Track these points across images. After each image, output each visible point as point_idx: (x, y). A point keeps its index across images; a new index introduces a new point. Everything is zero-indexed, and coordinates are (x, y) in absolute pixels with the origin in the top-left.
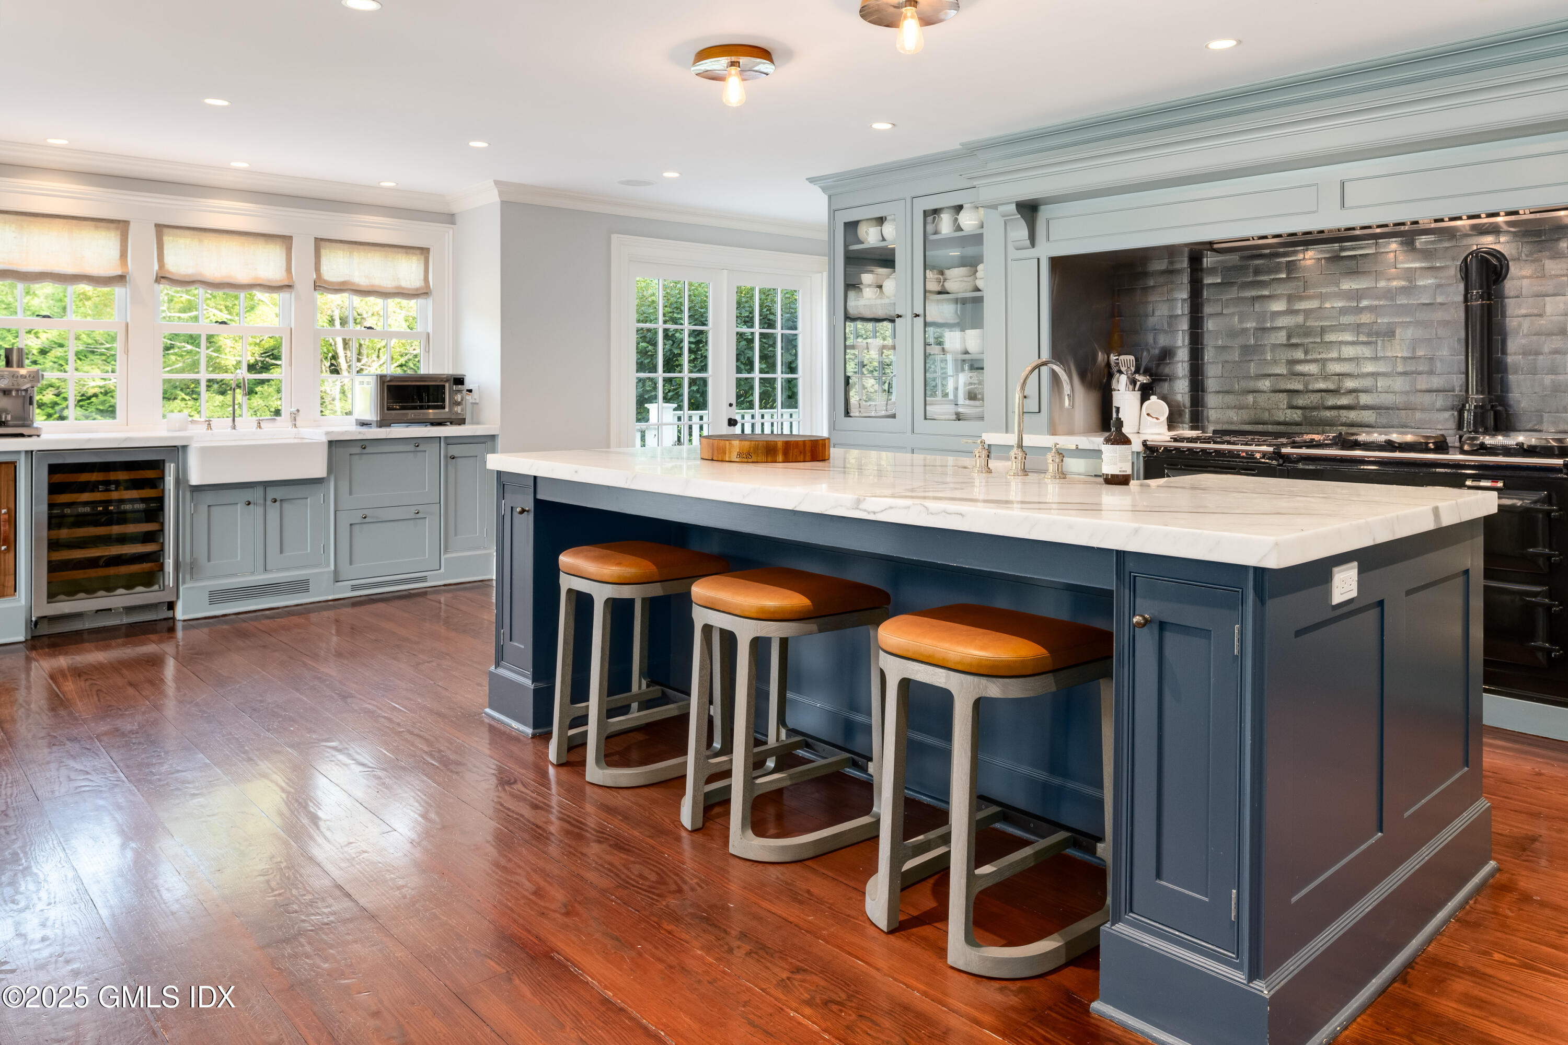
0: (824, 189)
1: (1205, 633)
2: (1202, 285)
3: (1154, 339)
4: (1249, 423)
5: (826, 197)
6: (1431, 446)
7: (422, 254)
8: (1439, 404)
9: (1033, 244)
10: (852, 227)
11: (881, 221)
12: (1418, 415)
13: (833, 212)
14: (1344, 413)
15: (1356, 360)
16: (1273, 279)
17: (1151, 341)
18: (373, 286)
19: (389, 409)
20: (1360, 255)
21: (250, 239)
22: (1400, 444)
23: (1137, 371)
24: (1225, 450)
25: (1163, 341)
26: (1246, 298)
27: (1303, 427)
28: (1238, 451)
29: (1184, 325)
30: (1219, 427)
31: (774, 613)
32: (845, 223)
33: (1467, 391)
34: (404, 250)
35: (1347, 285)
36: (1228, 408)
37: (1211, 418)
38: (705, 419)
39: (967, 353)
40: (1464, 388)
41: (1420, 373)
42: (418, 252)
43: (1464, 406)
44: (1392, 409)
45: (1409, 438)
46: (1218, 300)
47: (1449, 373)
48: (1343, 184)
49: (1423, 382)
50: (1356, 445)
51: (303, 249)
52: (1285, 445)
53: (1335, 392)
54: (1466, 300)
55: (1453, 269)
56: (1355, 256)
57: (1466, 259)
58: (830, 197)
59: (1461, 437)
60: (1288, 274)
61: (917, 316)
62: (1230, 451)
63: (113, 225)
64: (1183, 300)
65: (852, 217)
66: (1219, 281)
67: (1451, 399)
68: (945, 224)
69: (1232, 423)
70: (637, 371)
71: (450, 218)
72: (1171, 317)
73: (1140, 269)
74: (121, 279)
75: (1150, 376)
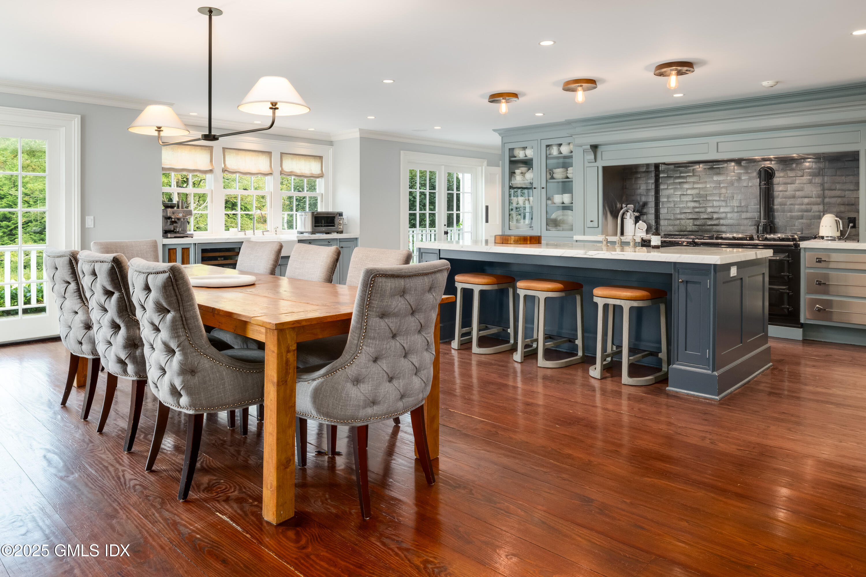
0: (500, 134)
1: (699, 283)
2: (659, 177)
3: (640, 198)
4: (678, 231)
5: (501, 138)
6: (748, 239)
7: (320, 159)
8: (750, 224)
9: (596, 161)
10: (511, 150)
11: (524, 148)
12: (742, 228)
13: (504, 144)
14: (715, 227)
15: (720, 207)
16: (688, 176)
17: (639, 199)
18: (302, 173)
19: (315, 226)
20: (721, 167)
21: (257, 153)
22: (738, 238)
23: (634, 211)
24: (673, 241)
25: (644, 199)
26: (677, 183)
27: (699, 233)
28: (678, 241)
29: (653, 193)
30: (666, 233)
31: (553, 289)
32: (509, 149)
33: (760, 219)
34: (313, 157)
35: (715, 178)
36: (670, 225)
37: (663, 230)
38: (437, 231)
39: (563, 203)
40: (759, 217)
41: (743, 212)
42: (318, 158)
43: (759, 224)
44: (733, 225)
45: (740, 236)
46: (665, 183)
47: (754, 212)
48: (718, 143)
49: (744, 215)
50: (722, 238)
51: (276, 156)
52: (696, 239)
53: (711, 219)
54: (760, 185)
55: (755, 174)
56: (719, 167)
57: (760, 170)
58: (502, 138)
59: (758, 236)
60: (693, 173)
61: (543, 188)
62: (675, 241)
63: (207, 148)
64: (652, 183)
65: (511, 146)
66: (666, 176)
67: (754, 222)
68: (554, 151)
69: (671, 231)
70: (409, 210)
71: (331, 143)
72: (647, 189)
73: (634, 170)
74: (211, 171)
75: (639, 213)
